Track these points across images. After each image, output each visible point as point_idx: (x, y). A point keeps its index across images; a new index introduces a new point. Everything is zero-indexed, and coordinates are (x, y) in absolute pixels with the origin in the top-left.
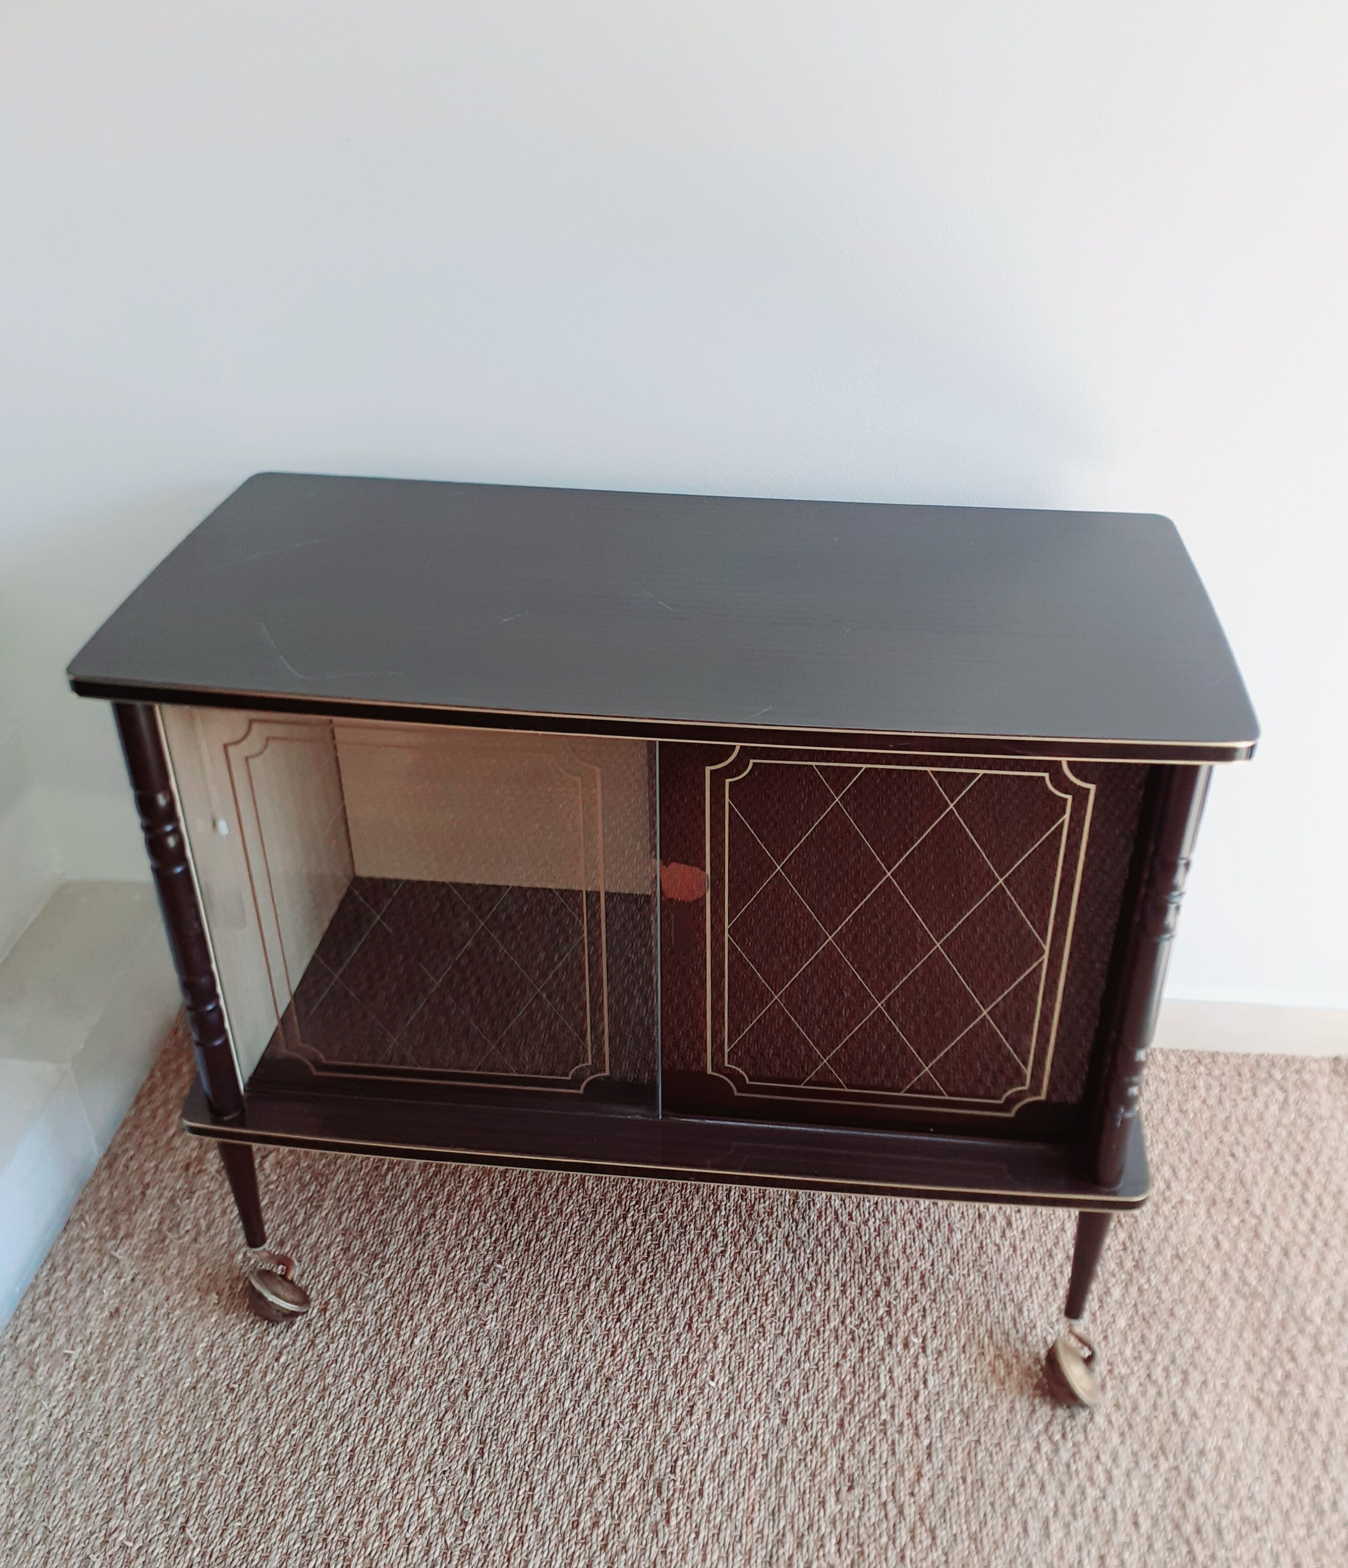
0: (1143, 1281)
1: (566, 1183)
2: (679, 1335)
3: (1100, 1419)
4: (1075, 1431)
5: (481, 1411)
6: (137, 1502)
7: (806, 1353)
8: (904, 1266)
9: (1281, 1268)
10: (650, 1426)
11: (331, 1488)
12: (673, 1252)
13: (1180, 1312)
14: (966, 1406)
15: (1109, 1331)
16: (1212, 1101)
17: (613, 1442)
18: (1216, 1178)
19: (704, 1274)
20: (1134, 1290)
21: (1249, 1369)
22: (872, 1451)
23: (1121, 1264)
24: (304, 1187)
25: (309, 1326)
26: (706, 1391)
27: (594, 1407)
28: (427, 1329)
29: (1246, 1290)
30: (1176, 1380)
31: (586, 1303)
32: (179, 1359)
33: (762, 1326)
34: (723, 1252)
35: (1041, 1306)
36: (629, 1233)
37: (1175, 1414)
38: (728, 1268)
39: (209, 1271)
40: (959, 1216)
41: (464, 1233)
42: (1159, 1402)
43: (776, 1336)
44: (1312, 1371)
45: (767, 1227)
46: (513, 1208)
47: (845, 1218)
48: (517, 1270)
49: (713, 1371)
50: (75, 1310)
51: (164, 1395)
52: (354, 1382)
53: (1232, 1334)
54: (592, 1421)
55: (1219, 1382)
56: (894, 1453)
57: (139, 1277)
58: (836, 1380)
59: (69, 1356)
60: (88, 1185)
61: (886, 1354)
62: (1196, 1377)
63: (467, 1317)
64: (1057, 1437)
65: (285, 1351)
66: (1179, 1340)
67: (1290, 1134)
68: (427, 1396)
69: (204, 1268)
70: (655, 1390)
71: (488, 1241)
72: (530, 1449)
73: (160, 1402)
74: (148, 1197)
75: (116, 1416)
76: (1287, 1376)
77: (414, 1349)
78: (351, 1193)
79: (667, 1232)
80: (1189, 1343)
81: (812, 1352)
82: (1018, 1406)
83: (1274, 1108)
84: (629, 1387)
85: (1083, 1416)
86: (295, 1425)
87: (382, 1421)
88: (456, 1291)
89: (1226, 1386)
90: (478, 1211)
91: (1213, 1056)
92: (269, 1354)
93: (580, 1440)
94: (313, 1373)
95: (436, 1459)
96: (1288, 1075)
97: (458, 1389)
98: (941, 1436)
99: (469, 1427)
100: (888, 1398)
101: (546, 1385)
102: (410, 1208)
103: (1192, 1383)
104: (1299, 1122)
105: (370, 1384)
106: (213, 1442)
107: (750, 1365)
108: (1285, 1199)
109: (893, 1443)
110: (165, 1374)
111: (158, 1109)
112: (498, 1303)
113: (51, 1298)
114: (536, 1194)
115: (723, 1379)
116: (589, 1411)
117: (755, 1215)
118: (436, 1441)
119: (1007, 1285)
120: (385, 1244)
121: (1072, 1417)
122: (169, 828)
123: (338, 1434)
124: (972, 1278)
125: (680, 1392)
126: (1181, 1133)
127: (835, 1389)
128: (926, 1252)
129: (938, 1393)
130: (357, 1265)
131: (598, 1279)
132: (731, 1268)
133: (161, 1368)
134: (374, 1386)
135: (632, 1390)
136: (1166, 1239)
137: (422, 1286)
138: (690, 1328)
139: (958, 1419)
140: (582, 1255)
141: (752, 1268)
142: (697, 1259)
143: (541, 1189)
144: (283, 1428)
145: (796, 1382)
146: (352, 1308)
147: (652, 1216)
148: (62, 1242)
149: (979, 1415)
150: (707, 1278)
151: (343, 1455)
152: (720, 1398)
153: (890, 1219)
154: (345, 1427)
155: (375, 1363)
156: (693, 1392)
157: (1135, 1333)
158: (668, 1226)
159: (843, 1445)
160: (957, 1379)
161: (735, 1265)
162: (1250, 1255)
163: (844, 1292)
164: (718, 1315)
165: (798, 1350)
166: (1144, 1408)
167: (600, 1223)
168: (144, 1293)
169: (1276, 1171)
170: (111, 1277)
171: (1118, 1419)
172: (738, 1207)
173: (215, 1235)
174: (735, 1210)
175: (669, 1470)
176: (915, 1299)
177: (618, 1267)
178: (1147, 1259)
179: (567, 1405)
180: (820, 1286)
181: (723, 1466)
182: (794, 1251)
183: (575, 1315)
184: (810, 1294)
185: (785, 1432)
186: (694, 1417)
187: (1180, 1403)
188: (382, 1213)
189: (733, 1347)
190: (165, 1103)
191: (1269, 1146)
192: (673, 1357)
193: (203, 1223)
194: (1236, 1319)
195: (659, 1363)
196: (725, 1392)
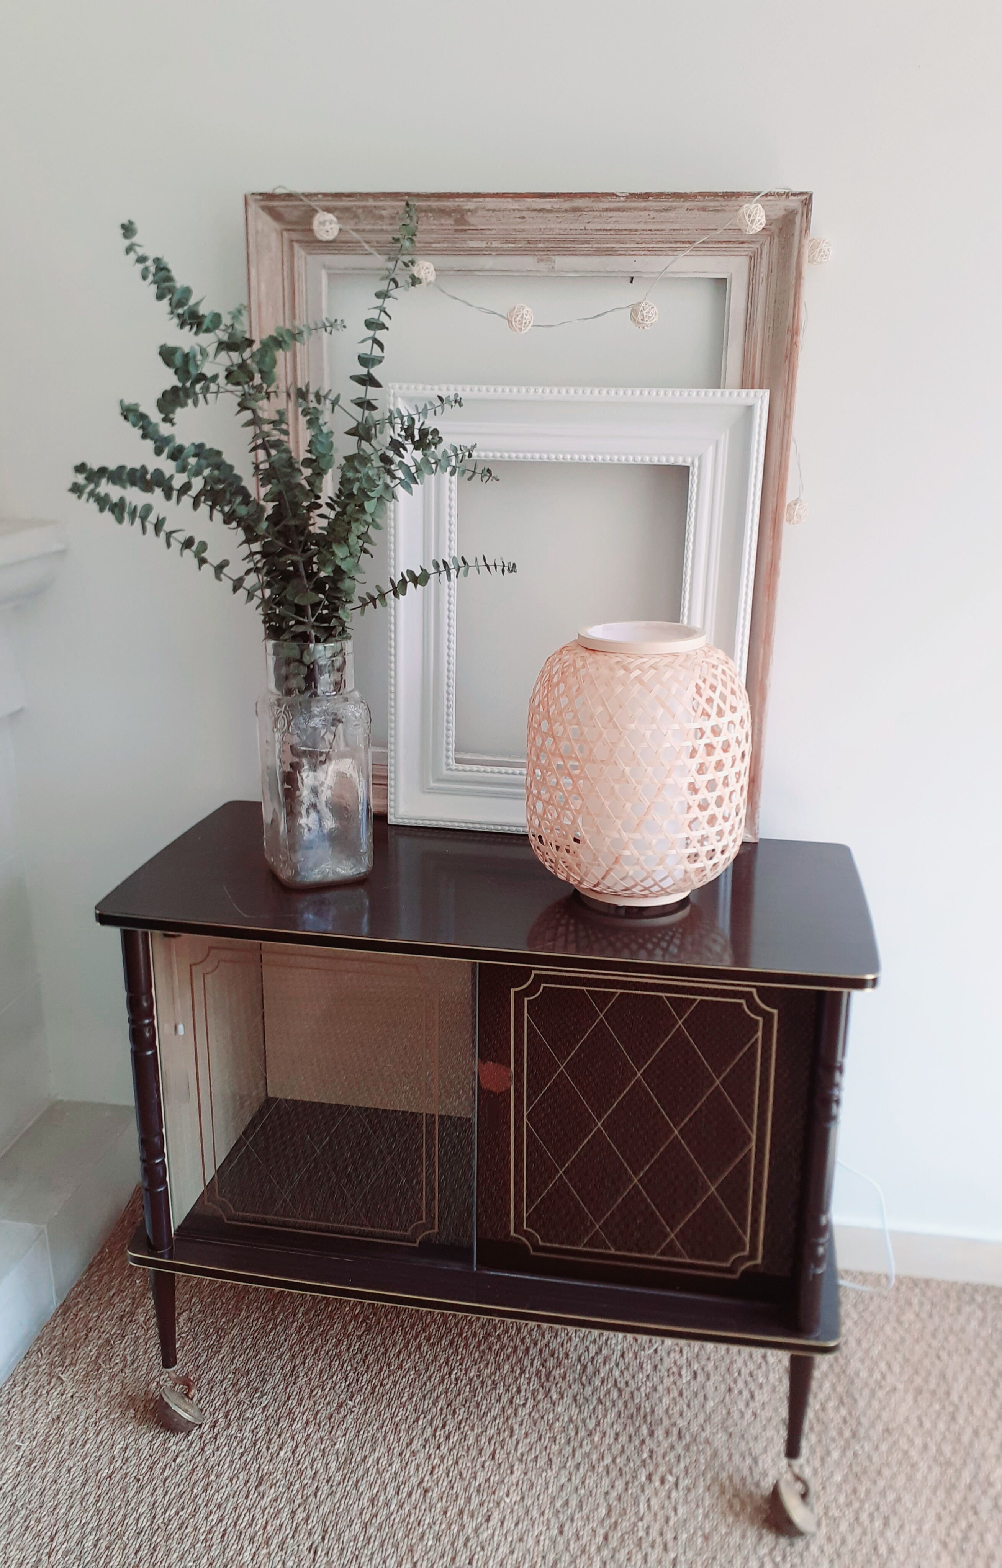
0: (857, 1448)
1: (407, 1348)
2: (484, 1462)
3: (814, 1549)
4: (794, 1555)
5: (325, 1508)
6: (59, 1556)
7: (583, 1483)
8: (666, 1422)
9: (971, 1444)
10: (455, 1528)
11: (206, 1557)
12: (485, 1402)
13: (886, 1472)
14: (707, 1531)
15: (827, 1484)
16: (924, 1315)
17: (426, 1538)
18: (923, 1373)
19: (508, 1419)
20: (850, 1454)
21: (939, 1518)
22: (629, 1560)
23: (841, 1433)
24: (208, 1337)
25: (201, 1437)
26: (502, 1504)
27: (413, 1511)
28: (291, 1445)
29: (942, 1459)
30: (878, 1523)
31: (414, 1434)
32: (100, 1456)
33: (550, 1460)
34: (524, 1405)
35: (773, 1460)
36: (453, 1386)
37: (875, 1549)
38: (527, 1417)
39: (130, 1394)
40: (713, 1389)
41: (325, 1378)
42: (863, 1539)
43: (560, 1469)
44: (991, 1524)
45: (560, 1387)
46: (364, 1362)
47: (622, 1385)
48: (363, 1407)
49: (508, 1491)
50: (28, 1414)
51: (87, 1481)
52: (231, 1480)
53: (927, 1492)
54: (411, 1521)
55: (913, 1528)
56: (646, 1562)
57: (77, 1395)
58: (605, 1504)
59: (19, 1447)
60: (46, 1327)
61: (646, 1488)
62: (894, 1522)
63: (322, 1439)
64: (778, 1559)
65: (181, 1455)
66: (883, 1494)
67: (987, 1344)
68: (286, 1495)
69: (125, 1392)
70: (462, 1502)
71: (343, 1385)
72: (361, 1538)
73: (84, 1485)
74: (90, 1338)
75: (49, 1493)
76: (970, 1526)
77: (279, 1459)
78: (242, 1343)
79: (482, 1387)
80: (891, 1496)
81: (587, 1482)
82: (749, 1533)
83: (974, 1324)
84: (442, 1498)
85: (800, 1544)
86: (183, 1509)
87: (249, 1510)
88: (315, 1418)
89: (919, 1530)
90: (337, 1362)
91: (927, 1282)
92: (170, 1455)
93: (400, 1535)
94: (200, 1472)
95: (288, 1540)
96: (988, 1299)
97: (309, 1491)
98: (685, 1552)
99: (315, 1519)
100: (645, 1521)
101: (378, 1492)
102: (287, 1356)
103: (892, 1526)
104: (994, 1336)
105: (243, 1483)
106: (120, 1517)
107: (538, 1488)
108: (979, 1393)
109: (646, 1555)
110: (89, 1465)
111: (105, 1274)
112: (347, 1429)
113: (10, 1406)
114: (383, 1354)
115: (515, 1497)
116: (409, 1514)
117: (551, 1379)
118: (289, 1527)
119: (748, 1443)
120: (264, 1382)
121: (792, 1545)
122: (147, 1021)
123: (214, 1518)
124: (720, 1435)
125: (481, 1504)
126: (897, 1338)
127: (603, 1511)
128: (684, 1414)
129: (685, 1520)
130: (242, 1395)
131: (425, 1417)
132: (530, 1415)
133: (86, 1461)
134: (245, 1485)
135: (444, 1500)
136: (879, 1417)
137: (289, 1414)
138: (493, 1457)
139: (700, 1540)
140: (414, 1399)
141: (546, 1417)
142: (503, 1408)
143: (387, 1350)
144: (174, 1510)
145: (573, 1503)
146: (234, 1426)
147: (472, 1375)
148: (22, 1366)
149: (716, 1538)
150: (510, 1422)
151: (217, 1533)
152: (512, 1511)
153: (658, 1388)
154: (221, 1513)
155: (248, 1467)
156: (491, 1505)
157: (848, 1486)
158: (483, 1382)
159: (606, 1553)
160: (701, 1511)
161: (533, 1414)
162: (947, 1433)
163: (616, 1439)
164: (516, 1449)
165: (576, 1480)
166: (851, 1542)
167: (430, 1377)
168: (79, 1406)
169: (973, 1371)
170: (55, 1394)
171: (829, 1549)
172: (538, 1372)
173: (138, 1368)
174: (537, 1375)
175: (467, 1561)
176: (672, 1447)
177: (441, 1409)
178: (862, 1432)
179: (392, 1508)
180: (598, 1434)
181: (509, 1562)
182: (580, 1407)
183: (404, 1443)
184: (589, 1439)
185: (561, 1540)
186: (491, 1524)
187: (880, 1541)
188: (264, 1359)
189: (526, 1474)
190: (110, 1272)
191: (969, 1352)
192: (478, 1478)
193: (129, 1358)
194: (931, 1481)
195: (467, 1482)
196: (516, 1507)
